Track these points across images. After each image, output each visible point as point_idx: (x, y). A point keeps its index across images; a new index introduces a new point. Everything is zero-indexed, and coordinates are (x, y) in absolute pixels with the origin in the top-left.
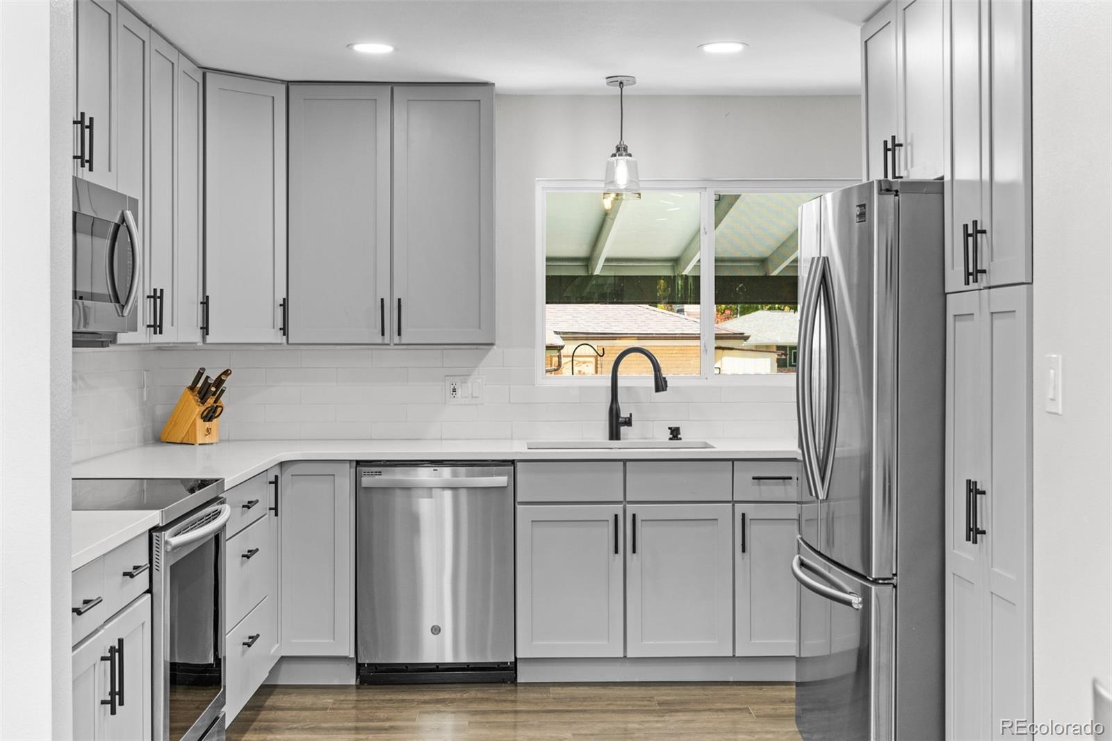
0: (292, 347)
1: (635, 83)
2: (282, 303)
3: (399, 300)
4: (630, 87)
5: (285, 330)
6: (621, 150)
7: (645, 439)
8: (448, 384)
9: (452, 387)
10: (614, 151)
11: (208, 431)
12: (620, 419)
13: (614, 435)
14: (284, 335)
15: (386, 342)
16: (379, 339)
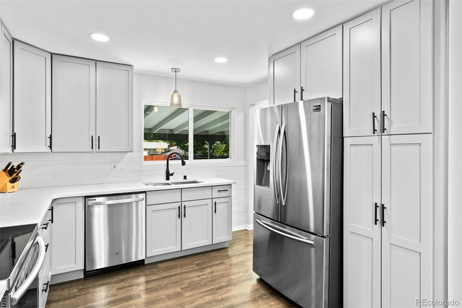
0: (53, 153)
1: (180, 71)
2: (50, 137)
3: (99, 137)
4: (179, 73)
5: (51, 147)
7: (176, 179)
8: (112, 165)
9: (114, 166)
10: (174, 92)
11: (13, 187)
12: (170, 174)
13: (168, 179)
14: (50, 149)
15: (93, 151)
16: (90, 150)
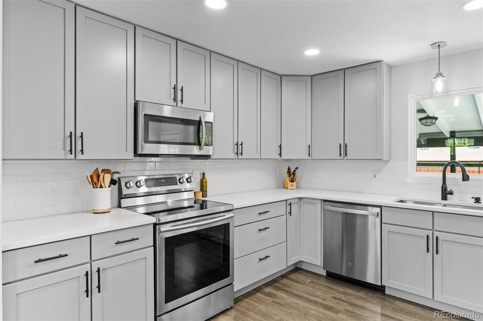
1: (446, 44)
2: (309, 146)
3: (346, 144)
6: (440, 74)
7: (458, 200)
9: (374, 175)
11: (292, 185)
12: (447, 191)
13: (444, 198)
14: (309, 156)
15: (342, 159)
16: (339, 158)
